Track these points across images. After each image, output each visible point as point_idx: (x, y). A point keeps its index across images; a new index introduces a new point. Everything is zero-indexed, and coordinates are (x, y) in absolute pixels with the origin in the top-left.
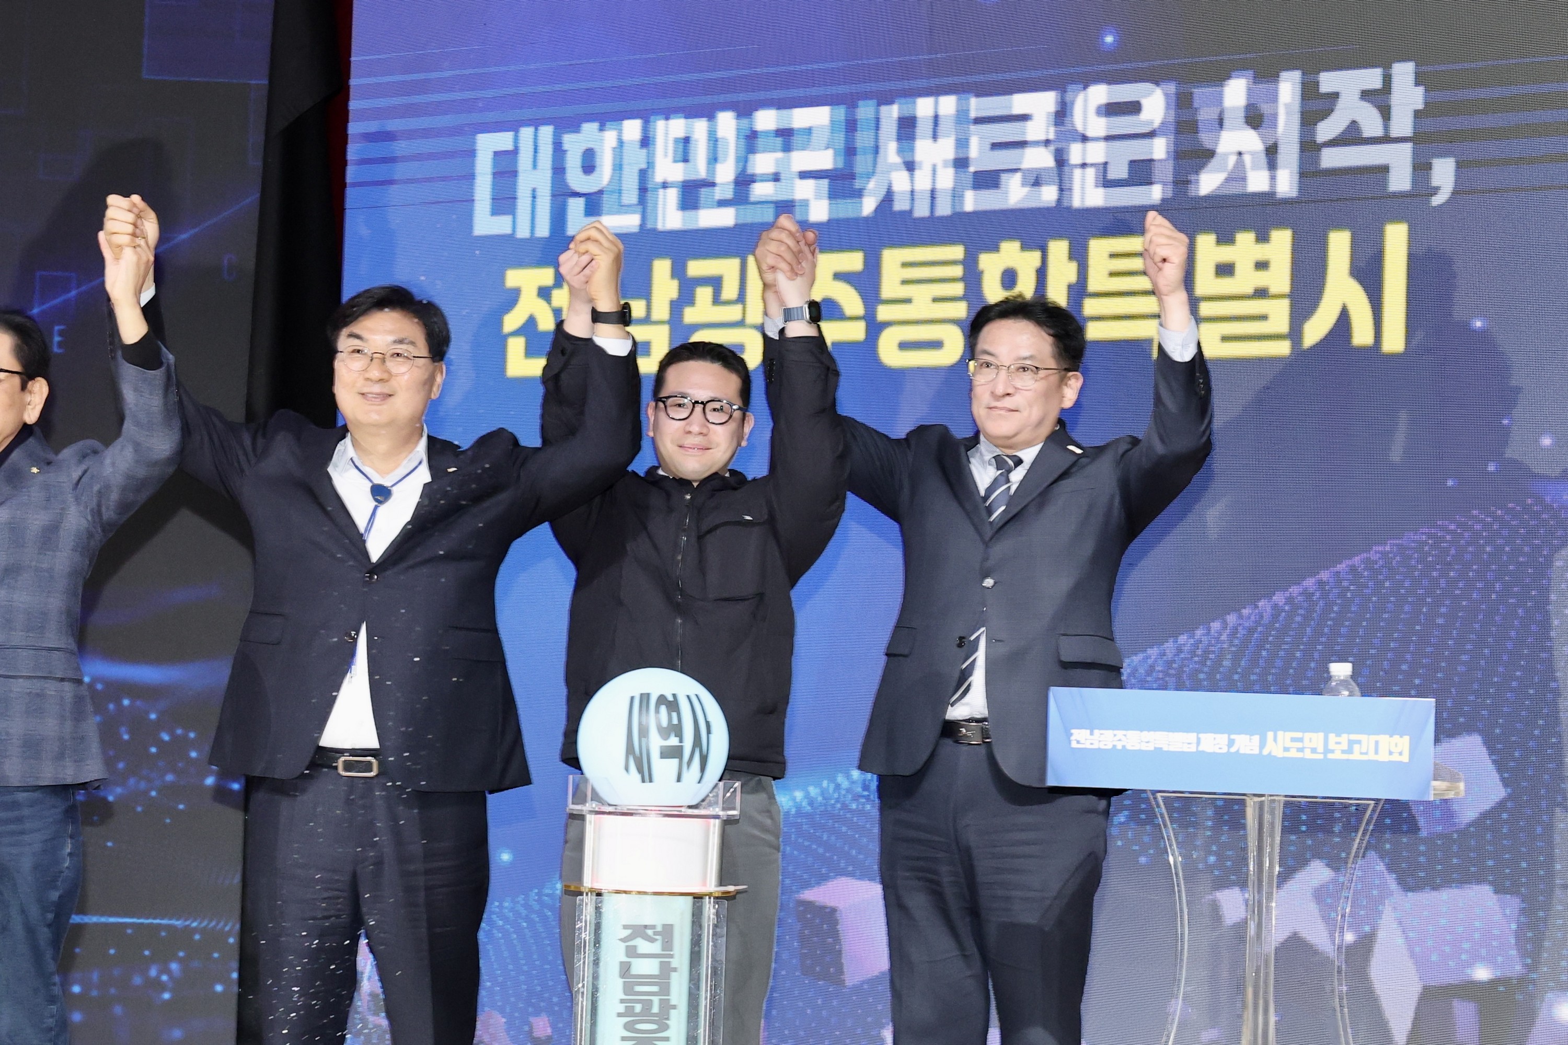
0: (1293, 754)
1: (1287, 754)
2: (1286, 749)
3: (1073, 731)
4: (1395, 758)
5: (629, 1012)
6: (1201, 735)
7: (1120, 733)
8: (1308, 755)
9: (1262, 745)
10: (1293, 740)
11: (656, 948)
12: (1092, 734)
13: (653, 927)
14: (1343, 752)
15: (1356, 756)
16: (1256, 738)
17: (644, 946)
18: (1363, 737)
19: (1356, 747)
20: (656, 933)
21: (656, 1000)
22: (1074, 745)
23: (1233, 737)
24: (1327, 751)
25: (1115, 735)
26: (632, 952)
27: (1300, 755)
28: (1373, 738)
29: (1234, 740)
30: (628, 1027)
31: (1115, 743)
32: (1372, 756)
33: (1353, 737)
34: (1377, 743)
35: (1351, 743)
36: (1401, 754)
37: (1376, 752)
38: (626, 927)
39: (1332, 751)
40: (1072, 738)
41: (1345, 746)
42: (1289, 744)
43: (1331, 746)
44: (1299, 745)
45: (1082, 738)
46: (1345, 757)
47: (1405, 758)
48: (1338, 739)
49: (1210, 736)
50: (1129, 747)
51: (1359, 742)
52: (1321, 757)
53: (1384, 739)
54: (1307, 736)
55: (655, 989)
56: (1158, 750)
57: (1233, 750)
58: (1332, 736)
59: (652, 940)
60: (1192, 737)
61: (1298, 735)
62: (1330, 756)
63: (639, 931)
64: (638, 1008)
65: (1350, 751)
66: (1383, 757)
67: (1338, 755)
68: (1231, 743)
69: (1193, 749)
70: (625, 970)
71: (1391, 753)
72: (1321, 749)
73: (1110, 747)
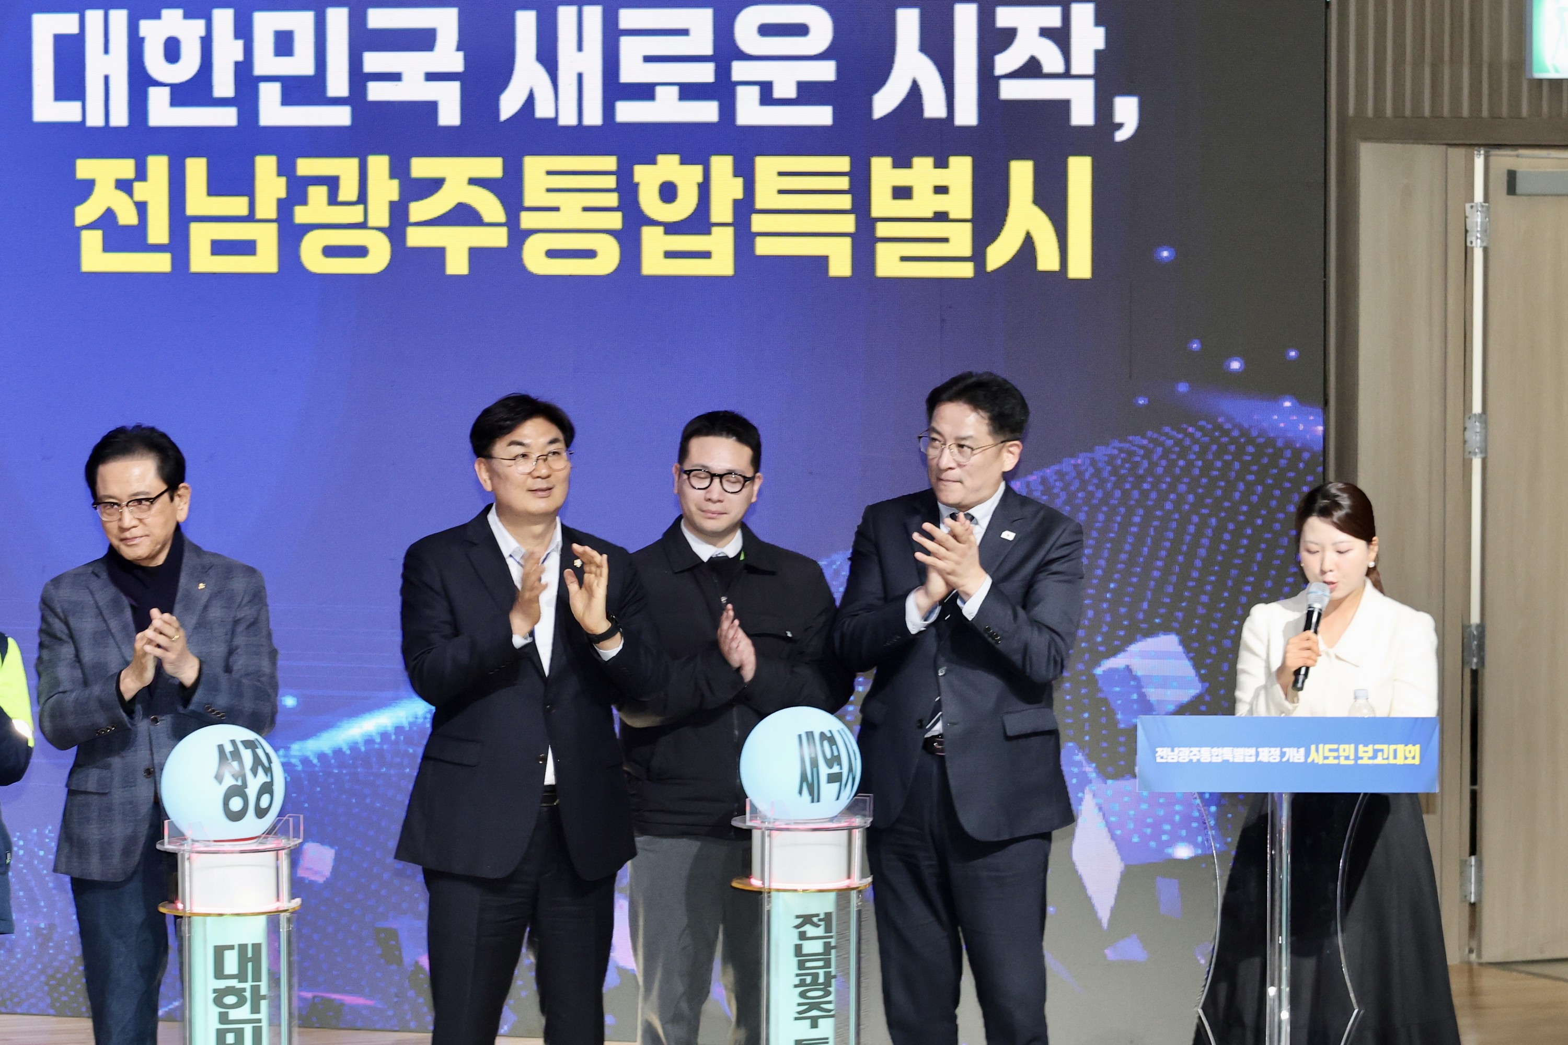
0: (1331, 761)
1: (1326, 762)
2: (1326, 758)
3: (1158, 749)
4: (1410, 761)
5: (802, 983)
6: (1260, 750)
7: (1195, 750)
8: (1343, 762)
9: (1307, 754)
10: (1331, 750)
11: (820, 931)
12: (1173, 751)
13: (817, 915)
14: (1370, 758)
15: (1379, 761)
16: (1302, 750)
17: (810, 930)
18: (1385, 747)
19: (1380, 754)
20: (820, 920)
21: (821, 972)
22: (1159, 760)
23: (1284, 750)
24: (1357, 758)
25: (1191, 752)
26: (803, 936)
27: (1336, 762)
28: (1393, 747)
29: (1285, 753)
30: (803, 995)
31: (1191, 758)
32: (1392, 761)
33: (1378, 747)
34: (1395, 751)
35: (1376, 752)
36: (1414, 758)
37: (1395, 757)
38: (798, 917)
39: (1362, 758)
40: (1157, 755)
41: (1370, 754)
42: (1327, 754)
43: (1361, 754)
44: (1335, 754)
45: (1165, 754)
46: (1371, 762)
47: (1417, 761)
48: (1366, 749)
49: (1266, 750)
50: (1202, 760)
51: (1382, 750)
52: (1352, 762)
53: (1400, 748)
54: (1342, 747)
55: (821, 964)
56: (1226, 762)
57: (1284, 759)
58: (1361, 747)
59: (818, 926)
60: (1252, 751)
61: (1335, 746)
62: (1360, 762)
63: (807, 919)
64: (809, 979)
65: (1374, 757)
66: (1400, 761)
67: (1365, 761)
68: (1283, 754)
69: (1253, 760)
70: (798, 949)
71: (1406, 758)
72: (1352, 757)
73: (1186, 760)
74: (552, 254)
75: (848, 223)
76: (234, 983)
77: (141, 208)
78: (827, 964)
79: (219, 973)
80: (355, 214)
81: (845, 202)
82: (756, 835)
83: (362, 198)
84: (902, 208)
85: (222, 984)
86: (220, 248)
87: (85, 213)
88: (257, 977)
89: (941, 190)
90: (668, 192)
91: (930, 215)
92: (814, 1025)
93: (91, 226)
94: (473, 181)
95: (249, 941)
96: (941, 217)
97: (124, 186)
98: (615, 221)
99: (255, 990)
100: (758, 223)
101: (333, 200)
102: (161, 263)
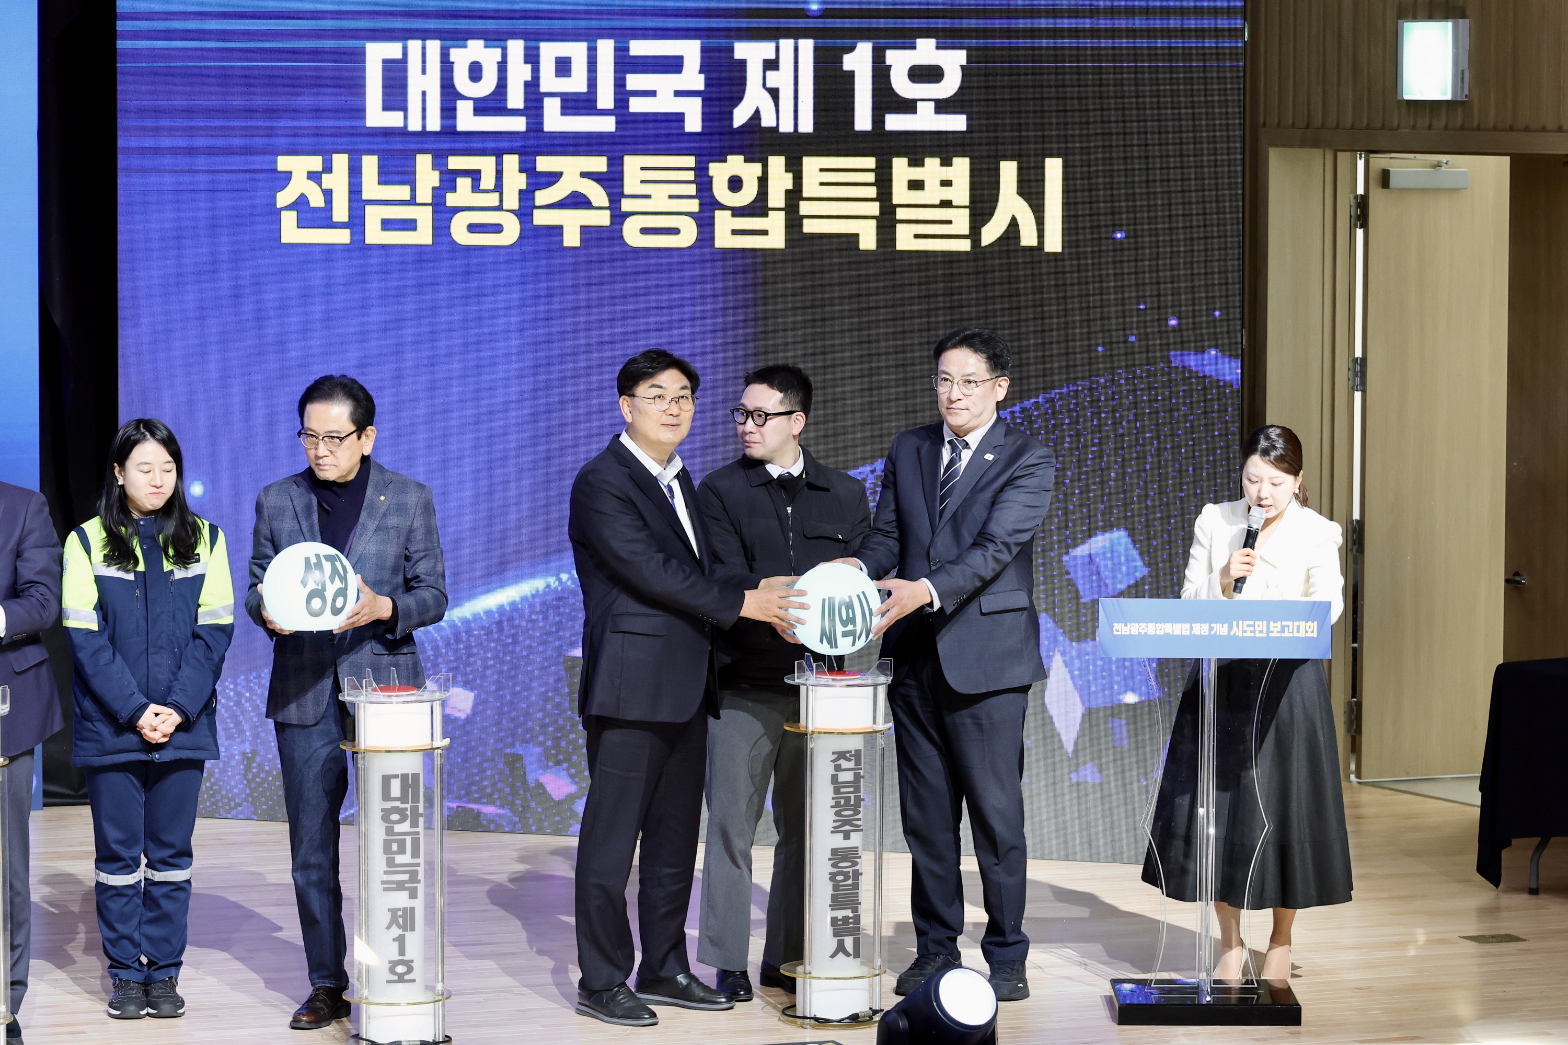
0: (1249, 634)
1: (1245, 635)
2: (1244, 632)
3: (1114, 624)
4: (1310, 635)
5: (837, 804)
6: (1193, 625)
7: (1143, 625)
8: (1258, 635)
9: (1230, 629)
10: (1248, 626)
11: (851, 765)
12: (1126, 625)
13: (850, 752)
14: (1278, 632)
15: (1286, 634)
16: (1226, 626)
17: (844, 764)
18: (1290, 623)
19: (1286, 629)
20: (850, 756)
21: (852, 796)
22: (1115, 633)
23: (1212, 625)
24: (1269, 631)
25: (1140, 626)
26: (838, 768)
27: (1252, 635)
28: (1296, 623)
29: (1213, 627)
30: (837, 814)
31: (1140, 631)
32: (1296, 634)
33: (1284, 623)
34: (1298, 627)
35: (1283, 627)
36: (1313, 632)
37: (1298, 631)
38: (834, 753)
39: (1272, 632)
40: (1114, 629)
41: (1279, 629)
42: (1245, 628)
43: (1271, 629)
44: (1252, 629)
45: (1120, 628)
46: (1279, 635)
47: (1315, 635)
48: (1275, 625)
49: (1198, 625)
50: (1149, 633)
51: (1288, 626)
52: (1264, 635)
53: (1302, 624)
54: (1257, 623)
55: (851, 789)
56: (1167, 635)
57: (1212, 633)
58: (1271, 623)
59: (850, 760)
60: (1187, 626)
61: (1252, 623)
62: (1271, 635)
63: (841, 755)
64: (842, 801)
65: (1282, 631)
66: (1302, 634)
67: (1275, 634)
68: (1211, 629)
69: (1188, 633)
70: (834, 779)
71: (1307, 632)
72: (1265, 631)
73: (1137, 633)
74: (645, 231)
75: (874, 209)
76: (397, 804)
77: (328, 194)
78: (857, 790)
79: (386, 796)
80: (493, 199)
81: (872, 192)
82: (803, 689)
83: (499, 187)
84: (916, 197)
85: (389, 805)
86: (388, 225)
87: (284, 198)
88: (416, 799)
89: (946, 183)
90: (735, 184)
91: (938, 203)
92: (847, 836)
93: (288, 208)
94: (584, 175)
95: (410, 771)
96: (946, 204)
97: (314, 177)
98: (694, 206)
99: (415, 809)
100: (805, 208)
101: (476, 188)
102: (343, 237)
